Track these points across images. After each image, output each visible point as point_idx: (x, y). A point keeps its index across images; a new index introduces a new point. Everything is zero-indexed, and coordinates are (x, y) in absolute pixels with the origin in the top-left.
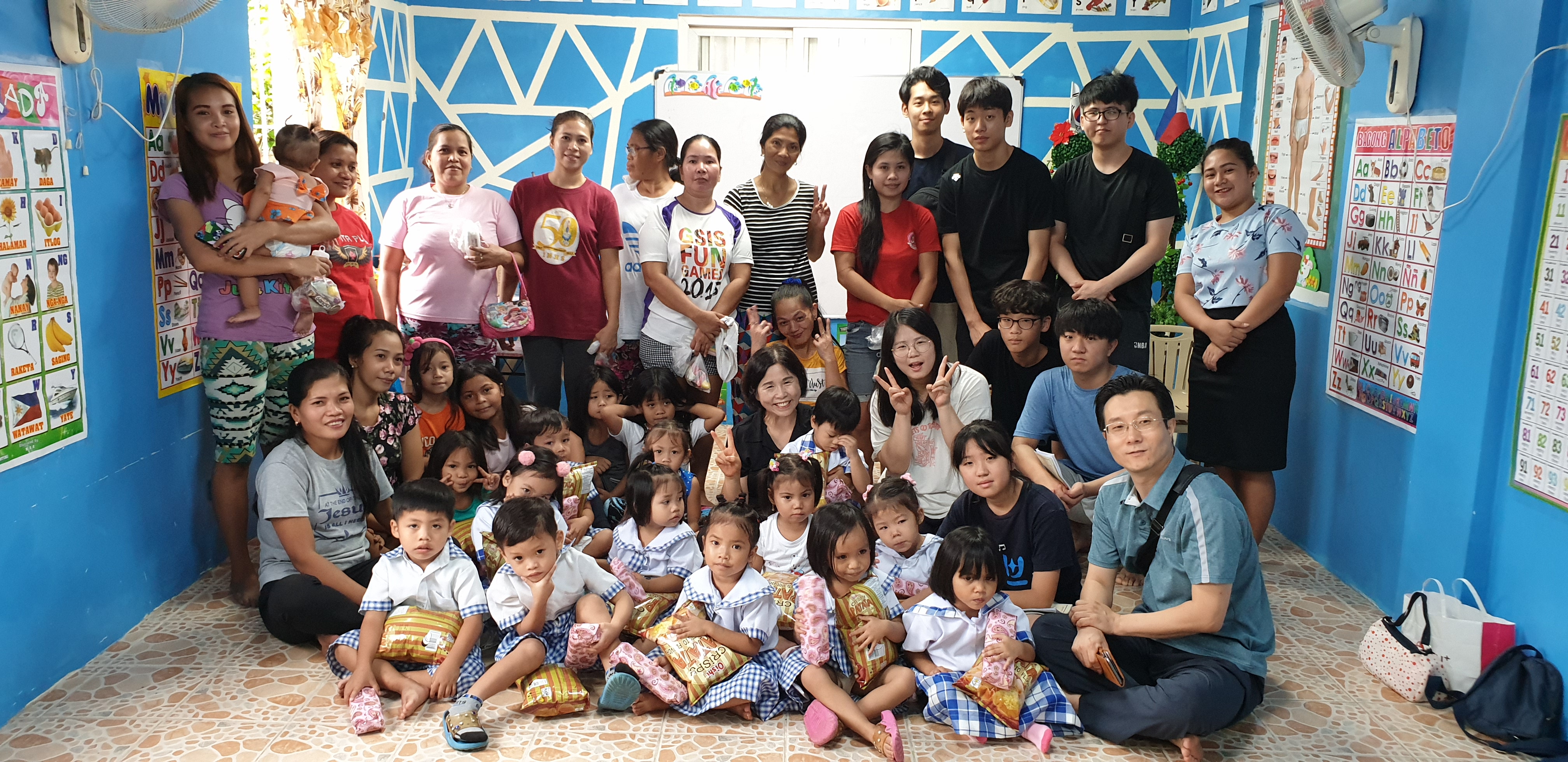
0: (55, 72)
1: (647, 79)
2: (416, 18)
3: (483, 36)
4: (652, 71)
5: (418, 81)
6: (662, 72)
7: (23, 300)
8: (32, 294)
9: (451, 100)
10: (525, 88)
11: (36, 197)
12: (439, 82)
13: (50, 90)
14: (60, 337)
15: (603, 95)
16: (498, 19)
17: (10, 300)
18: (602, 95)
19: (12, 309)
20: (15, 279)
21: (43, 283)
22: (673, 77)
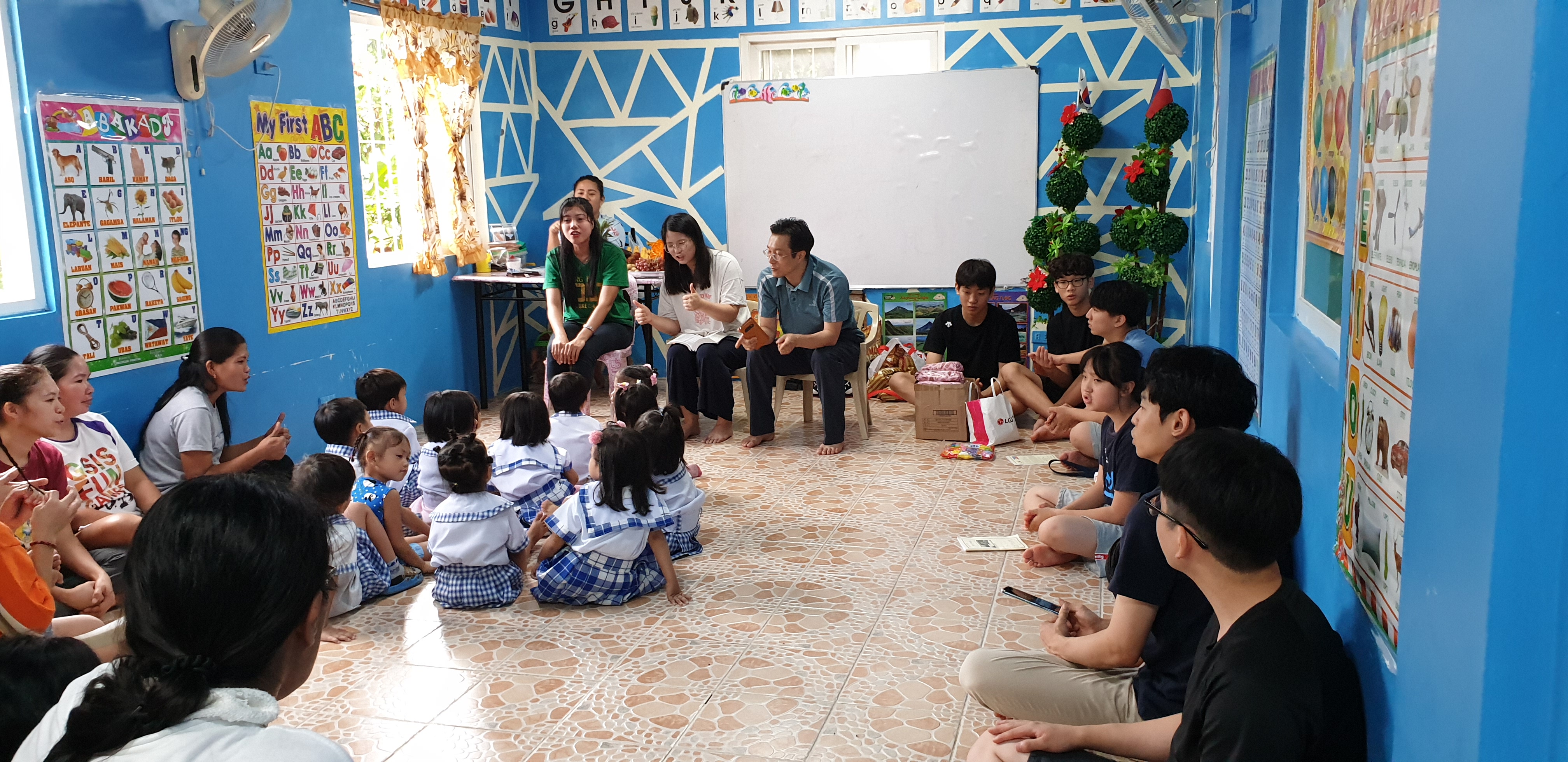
0: (179, 106)
1: (716, 90)
2: (537, 53)
3: (588, 64)
4: (719, 83)
5: (540, 103)
6: (727, 83)
7: (153, 257)
8: (159, 254)
9: (565, 117)
10: (621, 104)
11: (162, 189)
12: (555, 103)
13: (175, 119)
14: (184, 284)
15: (681, 106)
16: (598, 49)
17: (142, 257)
18: (679, 105)
19: (144, 262)
20: (146, 243)
21: (168, 246)
22: (736, 87)
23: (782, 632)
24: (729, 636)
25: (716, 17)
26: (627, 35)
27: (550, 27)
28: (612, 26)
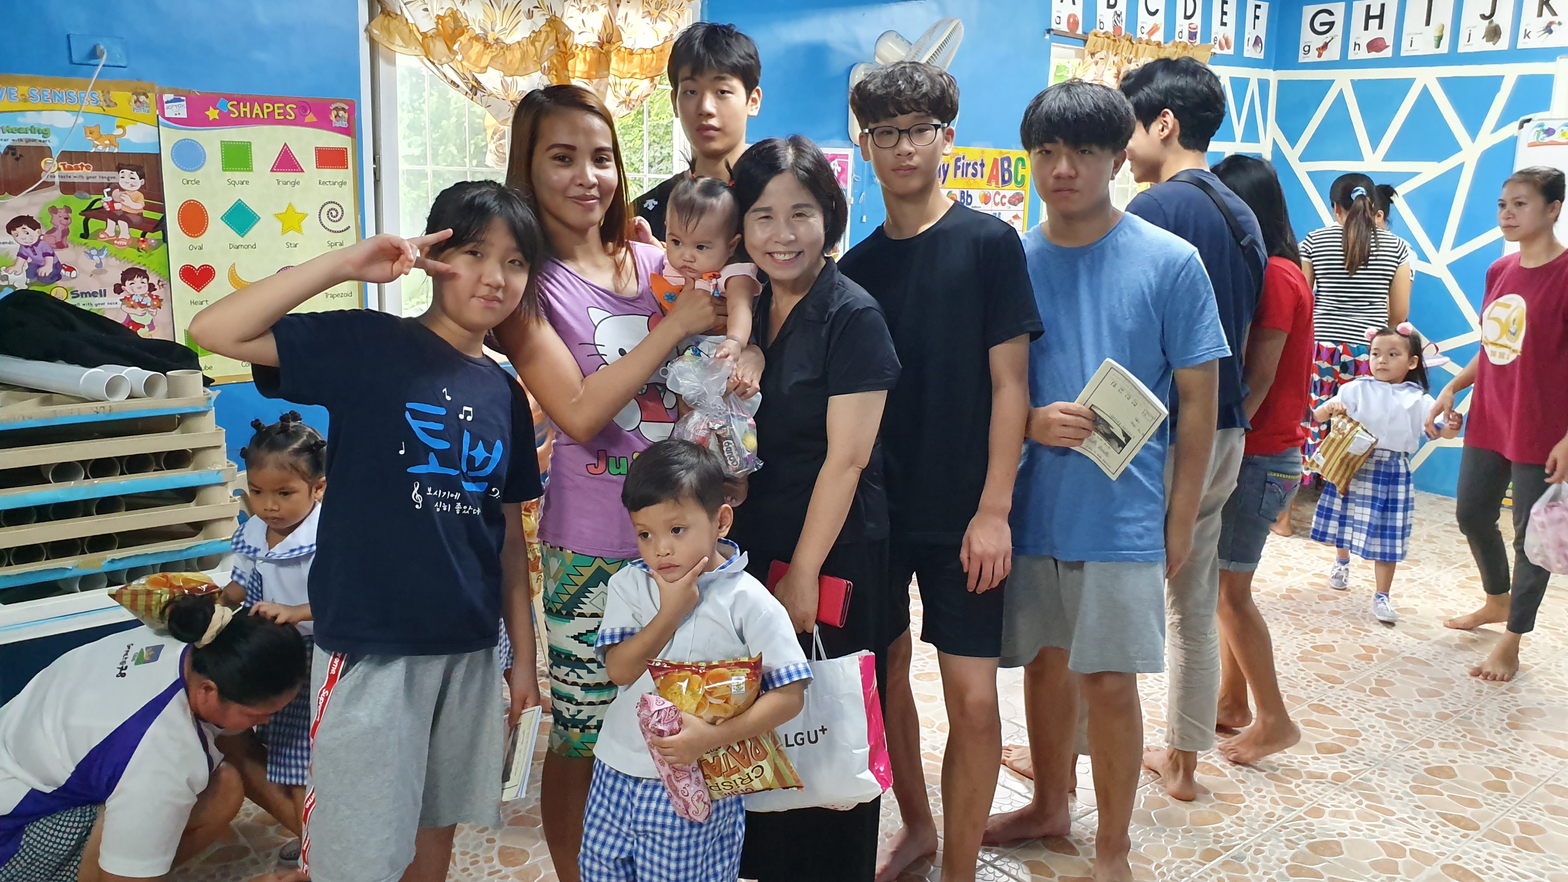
0: (848, 151)
1: (1511, 129)
2: (1281, 83)
3: (1341, 96)
4: (1516, 120)
5: (1274, 141)
6: (1529, 121)
9: (1302, 159)
10: (1375, 143)
12: (1293, 141)
13: (843, 165)
15: (1456, 148)
16: (1356, 78)
18: (1454, 147)
22: (1541, 126)
23: (1510, 844)
24: (1436, 827)
25: (1527, 35)
26: (1397, 61)
27: (1301, 51)
28: (1379, 50)
